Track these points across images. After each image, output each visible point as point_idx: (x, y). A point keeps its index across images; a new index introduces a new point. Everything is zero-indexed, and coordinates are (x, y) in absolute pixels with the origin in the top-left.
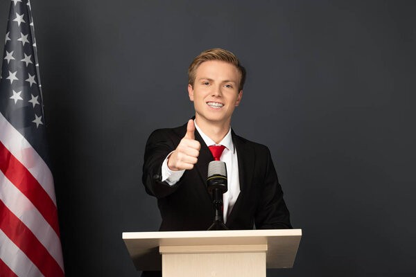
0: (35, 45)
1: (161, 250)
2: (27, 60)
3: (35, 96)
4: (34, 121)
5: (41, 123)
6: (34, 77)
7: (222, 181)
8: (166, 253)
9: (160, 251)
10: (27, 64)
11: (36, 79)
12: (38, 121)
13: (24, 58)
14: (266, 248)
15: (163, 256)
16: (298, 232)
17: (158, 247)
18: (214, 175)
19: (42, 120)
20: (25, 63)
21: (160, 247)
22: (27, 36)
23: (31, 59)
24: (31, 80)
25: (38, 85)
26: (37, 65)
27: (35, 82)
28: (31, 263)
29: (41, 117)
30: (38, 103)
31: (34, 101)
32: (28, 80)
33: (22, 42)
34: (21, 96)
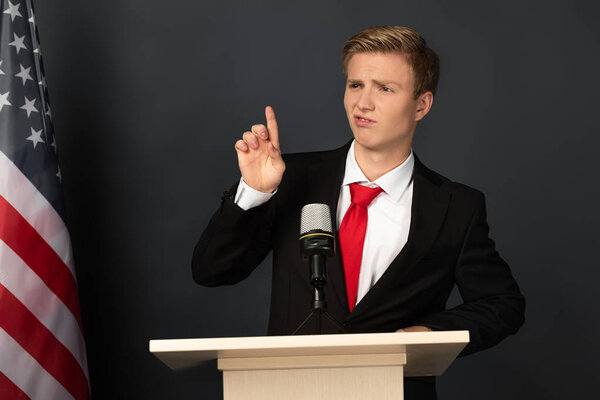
0: (31, 20)
1: (221, 366)
2: (19, 43)
3: (30, 100)
4: (29, 138)
5: (41, 140)
6: (29, 69)
7: (326, 242)
8: (228, 370)
9: (219, 368)
10: (18, 50)
11: (33, 73)
12: (36, 137)
13: (13, 40)
15: (225, 374)
16: (462, 337)
17: (215, 362)
19: (42, 136)
20: (14, 48)
21: (219, 360)
22: (18, 6)
23: (25, 42)
24: (25, 74)
25: (37, 82)
26: (36, 51)
27: (31, 78)
29: (40, 132)
30: (35, 110)
31: (30, 107)
32: (18, 75)
33: (10, 15)
34: (9, 99)
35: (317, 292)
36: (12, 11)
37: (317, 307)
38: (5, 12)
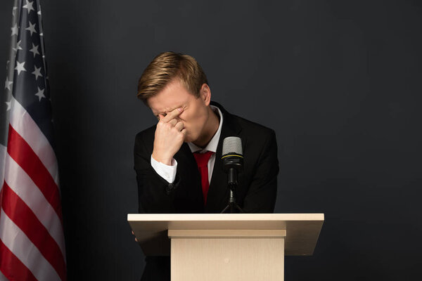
0: (39, 13)
2: (32, 28)
3: (38, 68)
4: (37, 94)
5: (44, 96)
6: (37, 47)
7: (238, 160)
8: (175, 238)
9: (169, 235)
10: (32, 33)
11: (39, 49)
12: (40, 94)
13: (28, 26)
14: (284, 233)
15: (172, 240)
16: (320, 217)
17: (167, 231)
18: (230, 154)
19: (44, 93)
20: (29, 32)
21: (169, 231)
22: (32, 3)
23: (35, 28)
24: (35, 50)
25: (41, 56)
26: (41, 34)
27: (38, 53)
28: (32, 245)
29: (43, 90)
30: (40, 75)
31: (37, 73)
32: (31, 50)
33: (27, 9)
34: (25, 67)
35: (231, 192)
36: (28, 6)
37: (231, 201)
38: (24, 7)
